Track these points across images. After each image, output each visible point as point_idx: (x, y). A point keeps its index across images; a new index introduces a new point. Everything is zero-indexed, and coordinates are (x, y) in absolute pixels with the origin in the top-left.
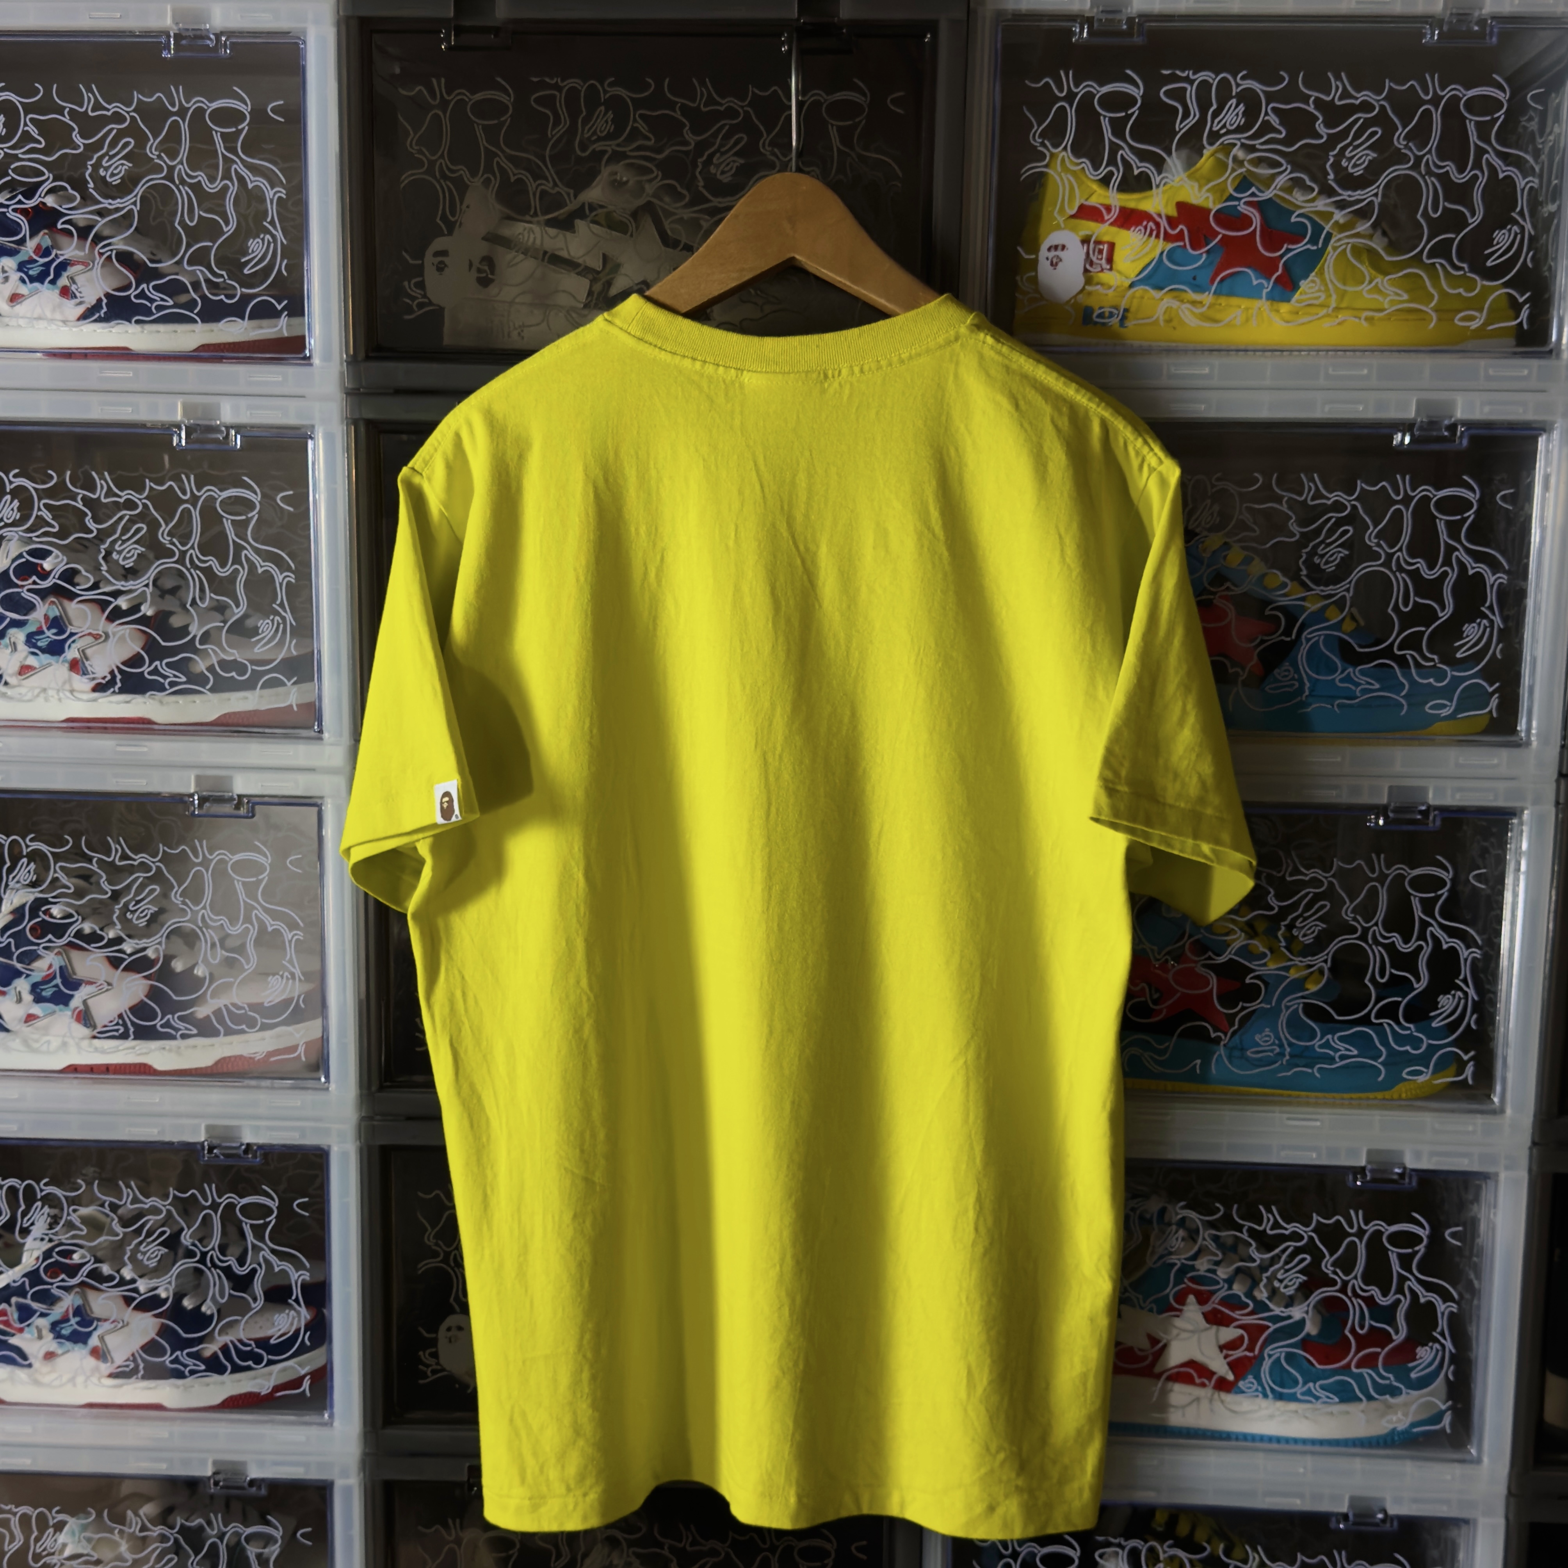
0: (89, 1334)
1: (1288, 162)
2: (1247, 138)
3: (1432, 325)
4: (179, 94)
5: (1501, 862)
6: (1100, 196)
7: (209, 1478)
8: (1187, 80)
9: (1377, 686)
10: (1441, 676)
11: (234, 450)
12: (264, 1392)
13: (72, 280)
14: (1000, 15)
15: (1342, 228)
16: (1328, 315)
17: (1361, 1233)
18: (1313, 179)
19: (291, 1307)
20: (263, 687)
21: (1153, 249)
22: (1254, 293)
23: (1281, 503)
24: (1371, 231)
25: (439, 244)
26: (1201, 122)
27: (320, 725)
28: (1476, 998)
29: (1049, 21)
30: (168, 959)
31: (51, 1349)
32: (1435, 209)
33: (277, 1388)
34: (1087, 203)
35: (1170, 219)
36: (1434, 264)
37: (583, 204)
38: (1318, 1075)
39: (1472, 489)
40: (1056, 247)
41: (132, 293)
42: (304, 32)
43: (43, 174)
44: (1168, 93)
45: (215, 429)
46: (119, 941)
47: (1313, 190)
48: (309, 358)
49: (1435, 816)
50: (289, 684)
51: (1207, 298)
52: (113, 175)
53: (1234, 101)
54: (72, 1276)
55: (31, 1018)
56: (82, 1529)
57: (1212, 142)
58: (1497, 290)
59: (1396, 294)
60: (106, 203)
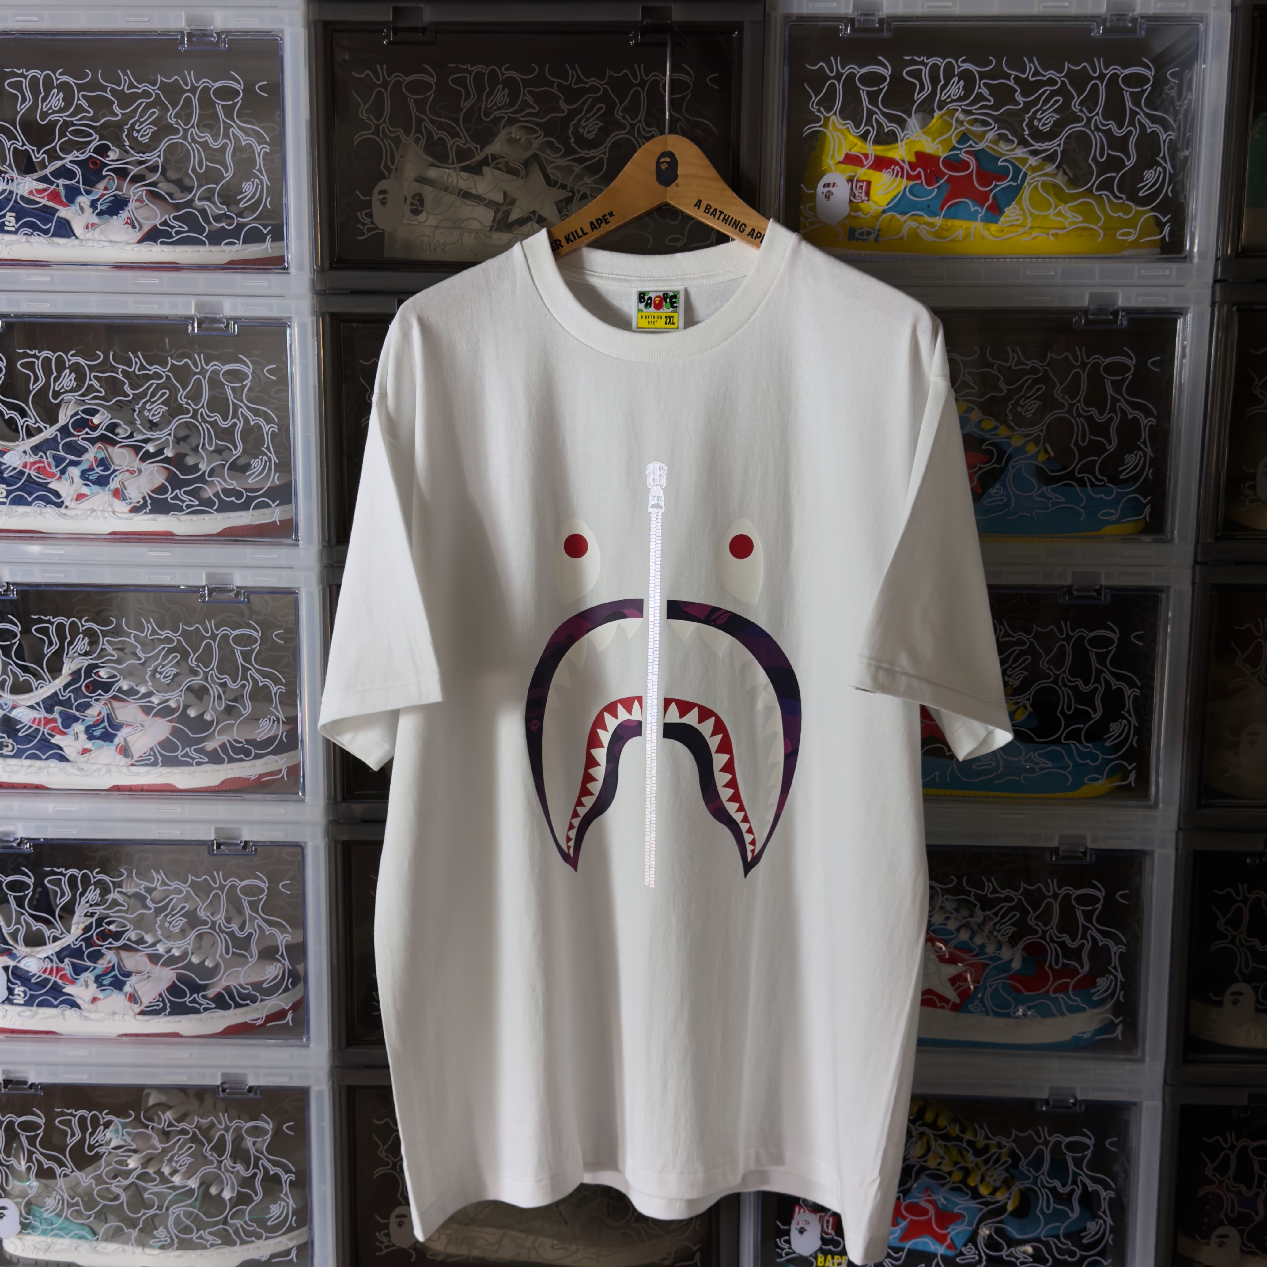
0: (124, 983)
1: (995, 123)
2: (966, 105)
3: (1099, 240)
4: (191, 77)
5: (1154, 626)
6: (859, 147)
7: (219, 1087)
8: (922, 63)
9: (1064, 500)
10: (1109, 492)
11: (233, 335)
12: (259, 1023)
14: (787, 17)
15: (1034, 169)
16: (1025, 233)
17: (1055, 896)
18: (1015, 134)
19: (279, 961)
20: (255, 508)
21: (898, 186)
22: (972, 217)
23: (993, 368)
24: (1056, 171)
25: (381, 185)
26: (933, 94)
27: (297, 535)
28: (1136, 724)
29: (822, 21)
30: (186, 707)
31: (96, 995)
32: (1102, 156)
33: (268, 1021)
34: (851, 153)
35: (910, 164)
36: (1101, 195)
37: (487, 156)
38: (1023, 782)
39: (1130, 357)
40: (828, 185)
41: (158, 221)
42: (282, 31)
43: (92, 135)
44: (908, 73)
45: (219, 321)
46: (150, 694)
47: (1013, 142)
48: (287, 269)
49: (1105, 594)
50: (273, 506)
51: (938, 221)
52: (142, 136)
53: (956, 79)
54: (117, 939)
55: (85, 751)
56: (124, 1126)
57: (940, 108)
58: (1146, 214)
59: (1074, 217)
60: (138, 156)
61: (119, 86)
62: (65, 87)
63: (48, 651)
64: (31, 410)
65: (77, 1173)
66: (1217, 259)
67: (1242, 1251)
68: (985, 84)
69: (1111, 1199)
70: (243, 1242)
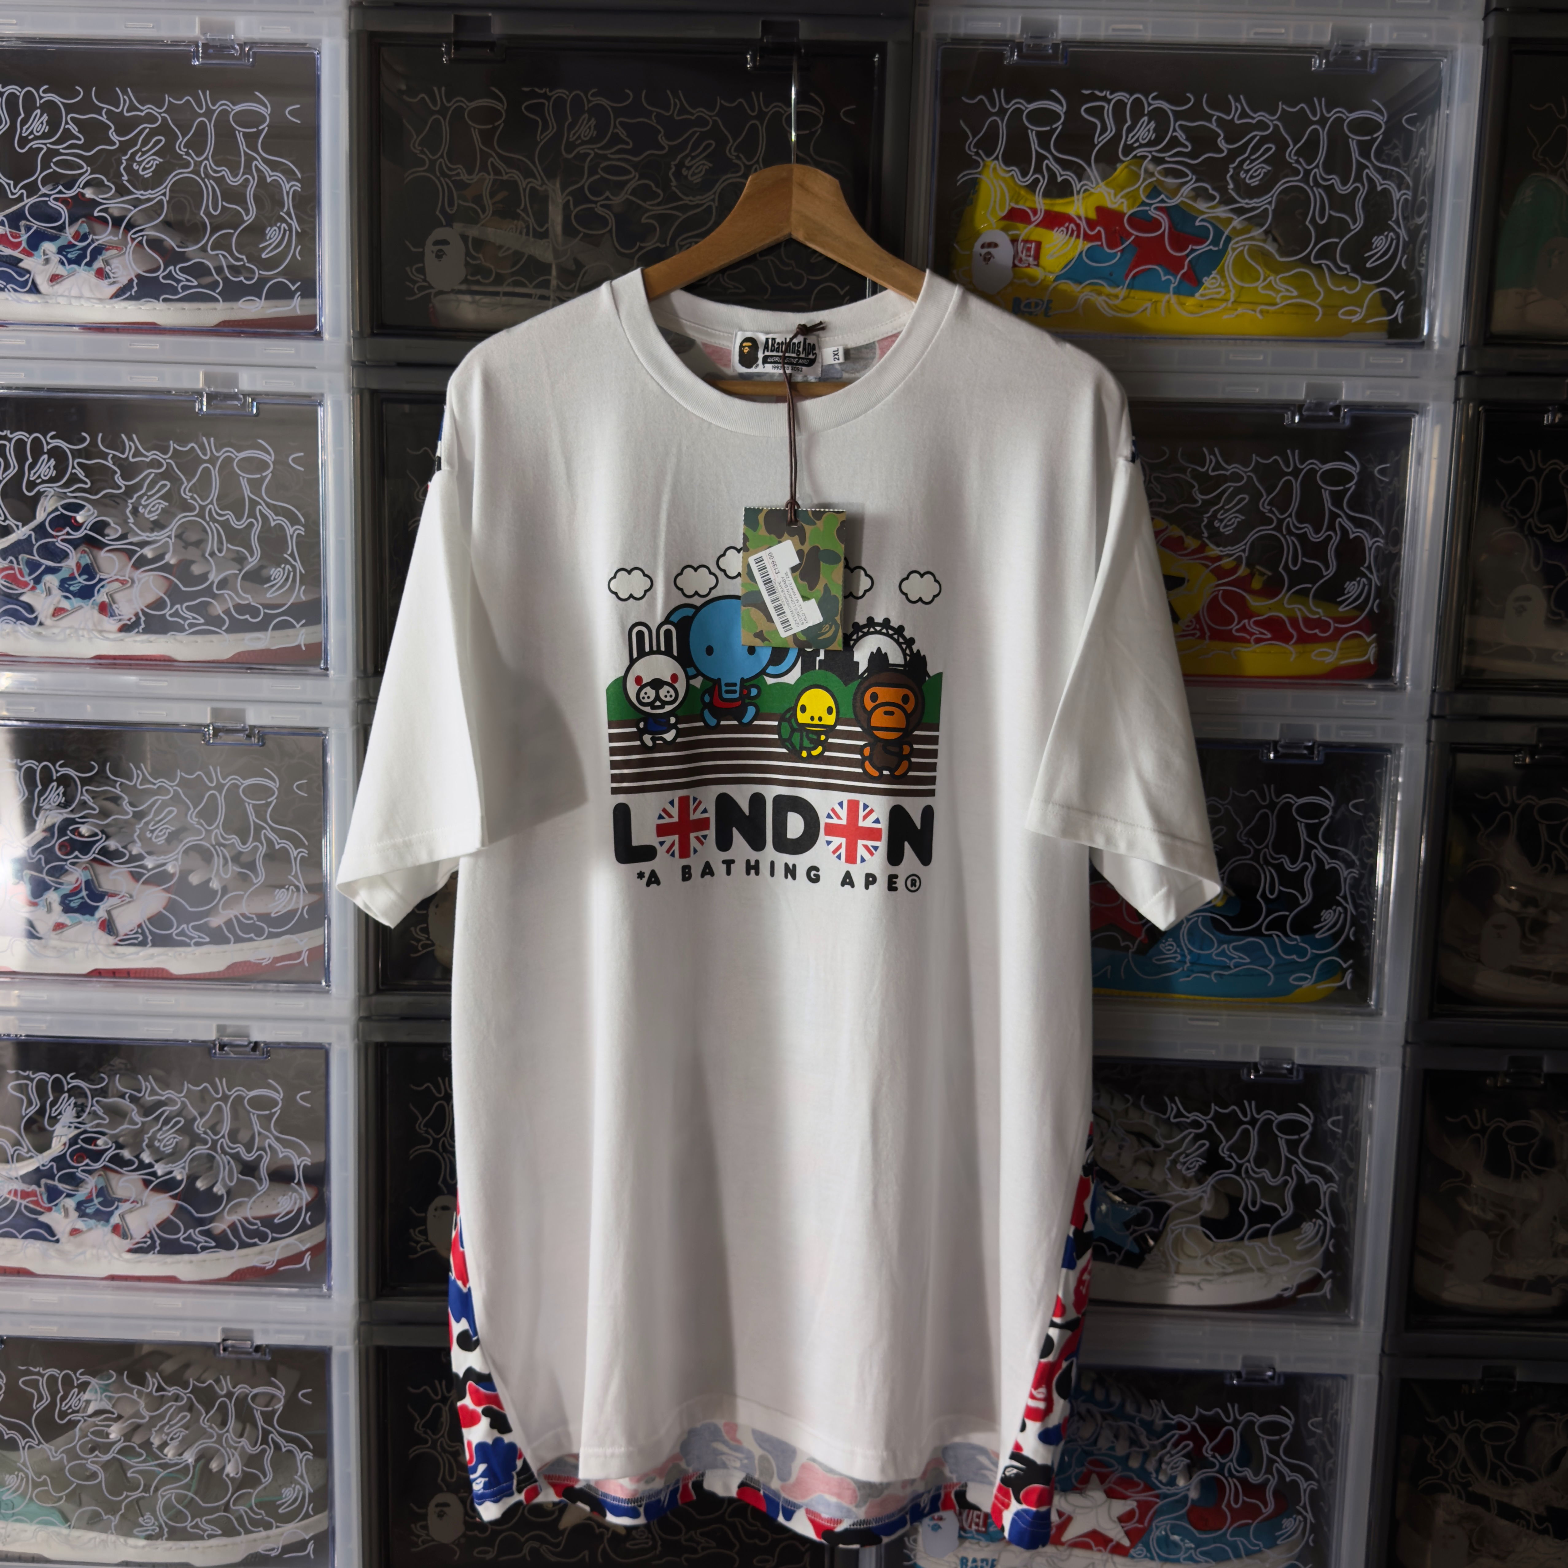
0: (111, 1213)
1: (1193, 173)
2: (1157, 151)
3: (1319, 318)
4: (206, 99)
5: (1376, 793)
6: (1027, 201)
7: (219, 1344)
8: (1105, 99)
11: (251, 416)
12: (269, 1266)
13: (106, 262)
14: (941, 39)
15: (1238, 232)
16: (1228, 309)
17: (1253, 1122)
18: (1216, 188)
19: (293, 1189)
20: (275, 628)
21: (1074, 247)
22: (1163, 288)
23: (1185, 472)
24: (1265, 235)
25: (438, 233)
26: (1117, 137)
27: (326, 663)
28: (1354, 913)
29: (983, 44)
30: (185, 874)
31: (77, 1227)
32: (1322, 217)
33: (281, 1262)
34: (1016, 207)
35: (1089, 221)
36: (1320, 265)
38: (1214, 980)
39: (1352, 463)
40: (988, 245)
41: (161, 274)
42: (319, 43)
43: (82, 167)
44: (1087, 111)
45: (234, 397)
46: (140, 857)
47: (1213, 198)
48: (319, 334)
49: (1319, 752)
50: (298, 626)
51: (1122, 292)
52: (144, 169)
53: (1146, 119)
54: (96, 1160)
55: (59, 927)
56: (104, 1389)
57: (1126, 153)
58: (1373, 289)
59: (1287, 290)
60: (139, 194)
61: (118, 108)
62: (50, 108)
65: (45, 1446)
66: (1462, 346)
68: (1180, 126)
69: (1312, 1490)
70: (248, 1532)
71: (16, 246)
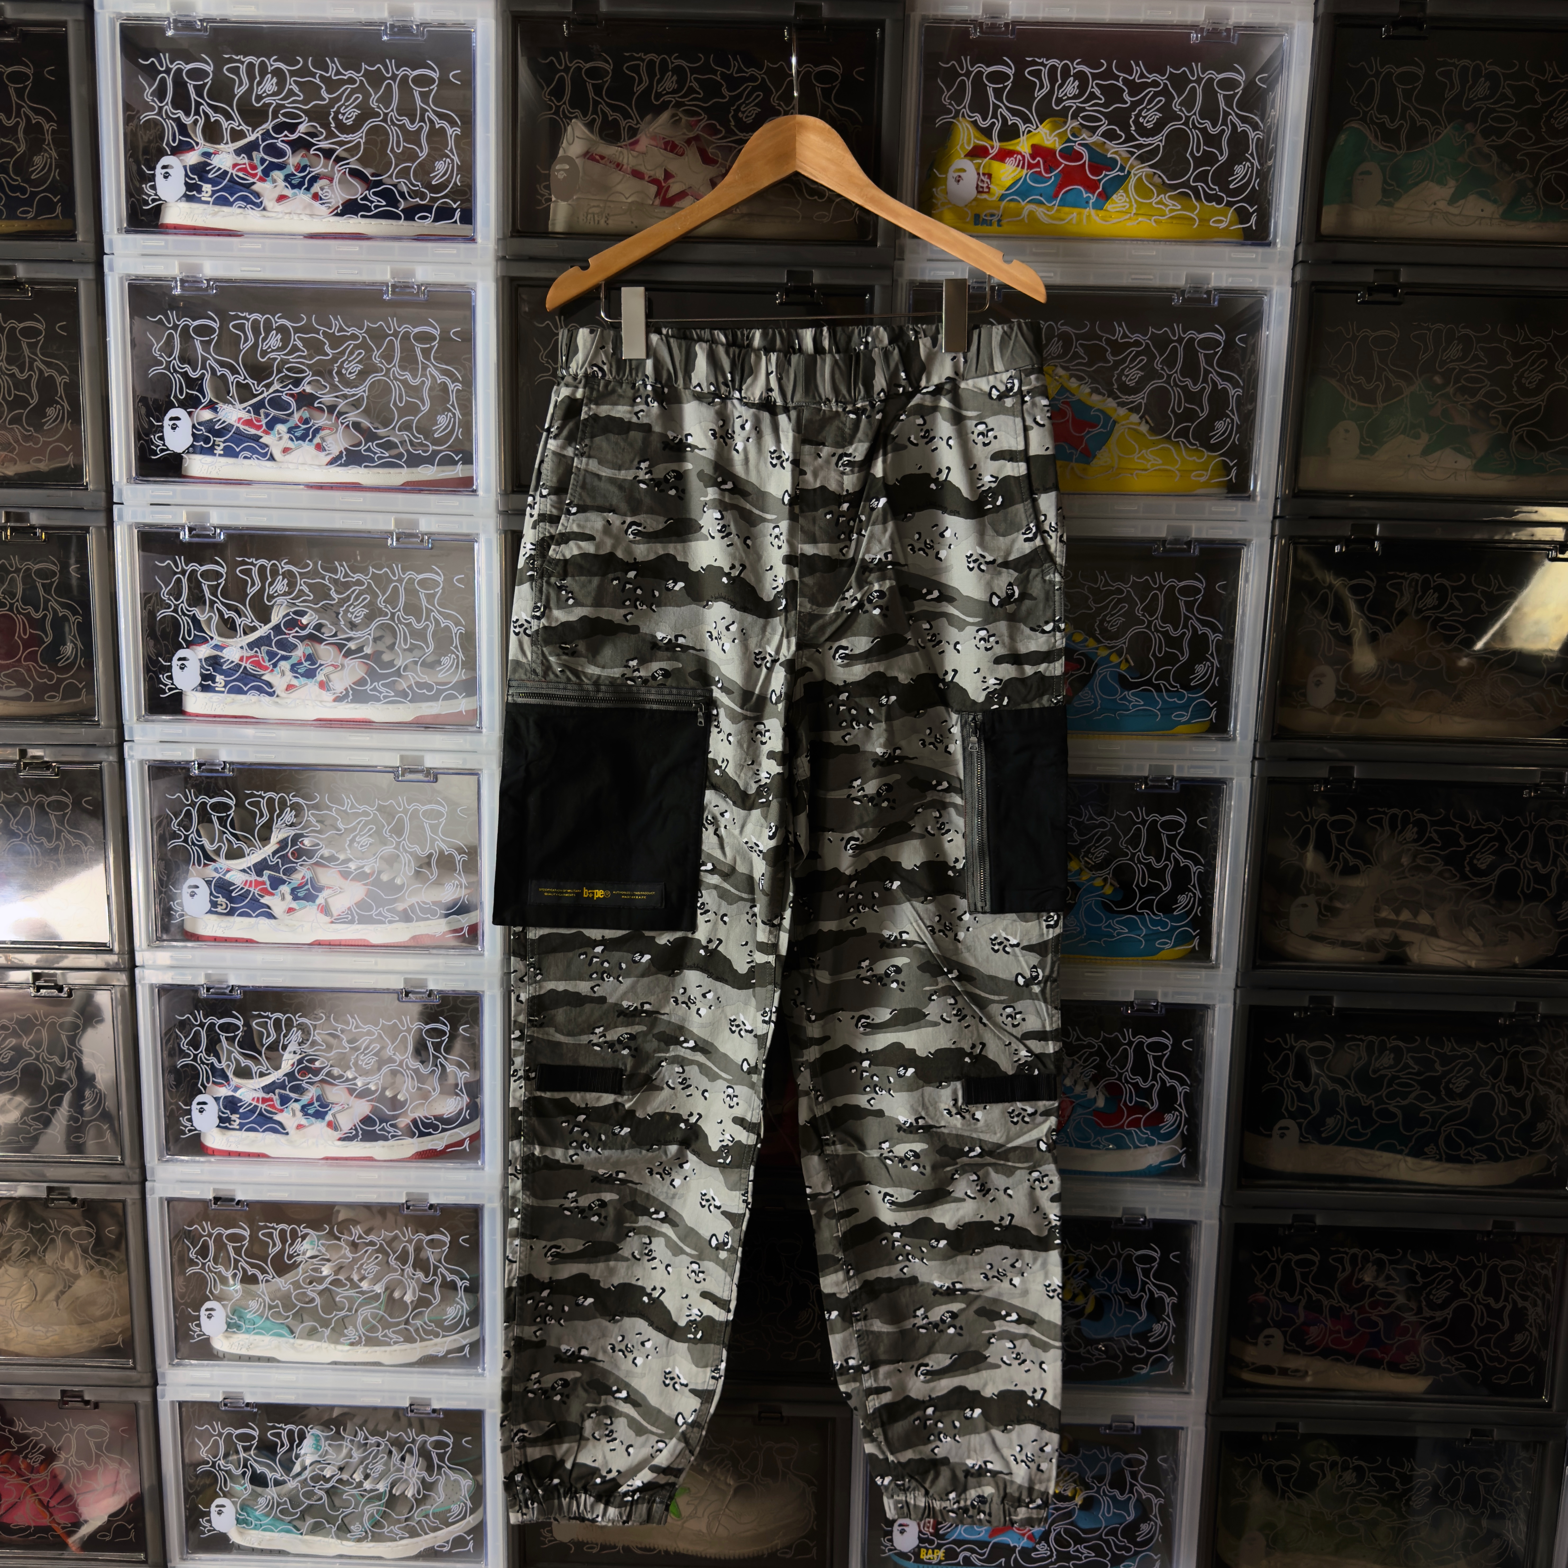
0: (326, 1113)
1: (1089, 377)
2: (1064, 362)
3: (1176, 480)
4: (394, 323)
5: (1216, 813)
7: (403, 1204)
9: (1142, 703)
10: (1181, 697)
11: (427, 549)
12: (439, 1148)
13: (323, 439)
14: (912, 283)
15: (1122, 418)
16: (1113, 473)
17: (1130, 1043)
18: (1106, 388)
19: (459, 1095)
20: (445, 699)
22: (1068, 458)
24: (1139, 421)
27: (480, 724)
28: (1200, 897)
31: (302, 1123)
32: (1179, 408)
33: (447, 1147)
36: (1178, 442)
38: (1102, 945)
39: (1201, 581)
41: (362, 448)
42: (475, 285)
45: (415, 536)
46: (349, 860)
47: (1104, 394)
48: (476, 491)
49: (1176, 784)
50: (460, 697)
52: (350, 373)
53: (1056, 339)
54: (316, 1075)
55: (291, 910)
56: (319, 1238)
58: (1215, 458)
59: (1155, 460)
60: (346, 391)
62: (282, 329)
63: (260, 822)
64: (248, 611)
65: (278, 1279)
66: (1276, 498)
67: (1285, 1350)
68: (1080, 344)
69: (1174, 1304)
70: (423, 1340)
71: (259, 428)
